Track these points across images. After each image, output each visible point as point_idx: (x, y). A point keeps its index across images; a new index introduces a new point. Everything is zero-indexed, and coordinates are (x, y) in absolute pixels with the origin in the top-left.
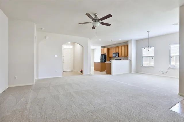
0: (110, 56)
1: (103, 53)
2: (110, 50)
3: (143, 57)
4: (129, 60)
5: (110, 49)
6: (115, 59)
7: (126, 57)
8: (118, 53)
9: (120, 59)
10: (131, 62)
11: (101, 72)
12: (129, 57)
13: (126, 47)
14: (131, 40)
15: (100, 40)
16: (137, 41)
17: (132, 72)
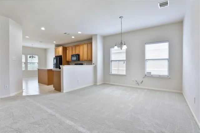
0: (68, 59)
1: (57, 55)
2: (68, 51)
3: (112, 61)
4: (93, 65)
5: (68, 49)
6: (76, 64)
7: (90, 61)
8: (79, 55)
9: (82, 64)
10: (95, 68)
11: (49, 86)
12: (93, 61)
13: (89, 46)
14: (96, 35)
15: (43, 29)
16: (105, 38)
17: (98, 84)
